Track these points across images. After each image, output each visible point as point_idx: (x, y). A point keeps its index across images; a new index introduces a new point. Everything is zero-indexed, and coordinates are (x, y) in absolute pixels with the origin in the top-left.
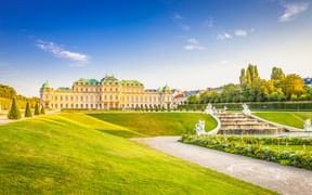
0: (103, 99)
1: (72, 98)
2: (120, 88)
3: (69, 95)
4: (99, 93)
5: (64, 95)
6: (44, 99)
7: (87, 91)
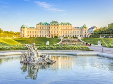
0: (51, 33)
1: (36, 32)
2: (60, 27)
3: (34, 30)
4: (49, 29)
5: (32, 30)
6: (22, 33)
7: (43, 29)
